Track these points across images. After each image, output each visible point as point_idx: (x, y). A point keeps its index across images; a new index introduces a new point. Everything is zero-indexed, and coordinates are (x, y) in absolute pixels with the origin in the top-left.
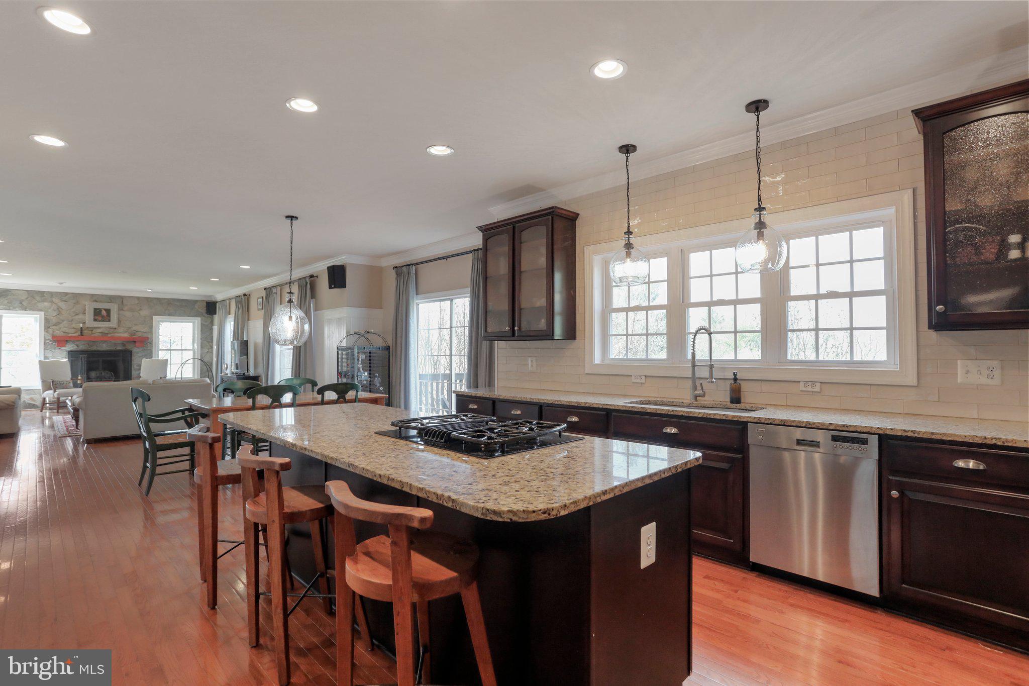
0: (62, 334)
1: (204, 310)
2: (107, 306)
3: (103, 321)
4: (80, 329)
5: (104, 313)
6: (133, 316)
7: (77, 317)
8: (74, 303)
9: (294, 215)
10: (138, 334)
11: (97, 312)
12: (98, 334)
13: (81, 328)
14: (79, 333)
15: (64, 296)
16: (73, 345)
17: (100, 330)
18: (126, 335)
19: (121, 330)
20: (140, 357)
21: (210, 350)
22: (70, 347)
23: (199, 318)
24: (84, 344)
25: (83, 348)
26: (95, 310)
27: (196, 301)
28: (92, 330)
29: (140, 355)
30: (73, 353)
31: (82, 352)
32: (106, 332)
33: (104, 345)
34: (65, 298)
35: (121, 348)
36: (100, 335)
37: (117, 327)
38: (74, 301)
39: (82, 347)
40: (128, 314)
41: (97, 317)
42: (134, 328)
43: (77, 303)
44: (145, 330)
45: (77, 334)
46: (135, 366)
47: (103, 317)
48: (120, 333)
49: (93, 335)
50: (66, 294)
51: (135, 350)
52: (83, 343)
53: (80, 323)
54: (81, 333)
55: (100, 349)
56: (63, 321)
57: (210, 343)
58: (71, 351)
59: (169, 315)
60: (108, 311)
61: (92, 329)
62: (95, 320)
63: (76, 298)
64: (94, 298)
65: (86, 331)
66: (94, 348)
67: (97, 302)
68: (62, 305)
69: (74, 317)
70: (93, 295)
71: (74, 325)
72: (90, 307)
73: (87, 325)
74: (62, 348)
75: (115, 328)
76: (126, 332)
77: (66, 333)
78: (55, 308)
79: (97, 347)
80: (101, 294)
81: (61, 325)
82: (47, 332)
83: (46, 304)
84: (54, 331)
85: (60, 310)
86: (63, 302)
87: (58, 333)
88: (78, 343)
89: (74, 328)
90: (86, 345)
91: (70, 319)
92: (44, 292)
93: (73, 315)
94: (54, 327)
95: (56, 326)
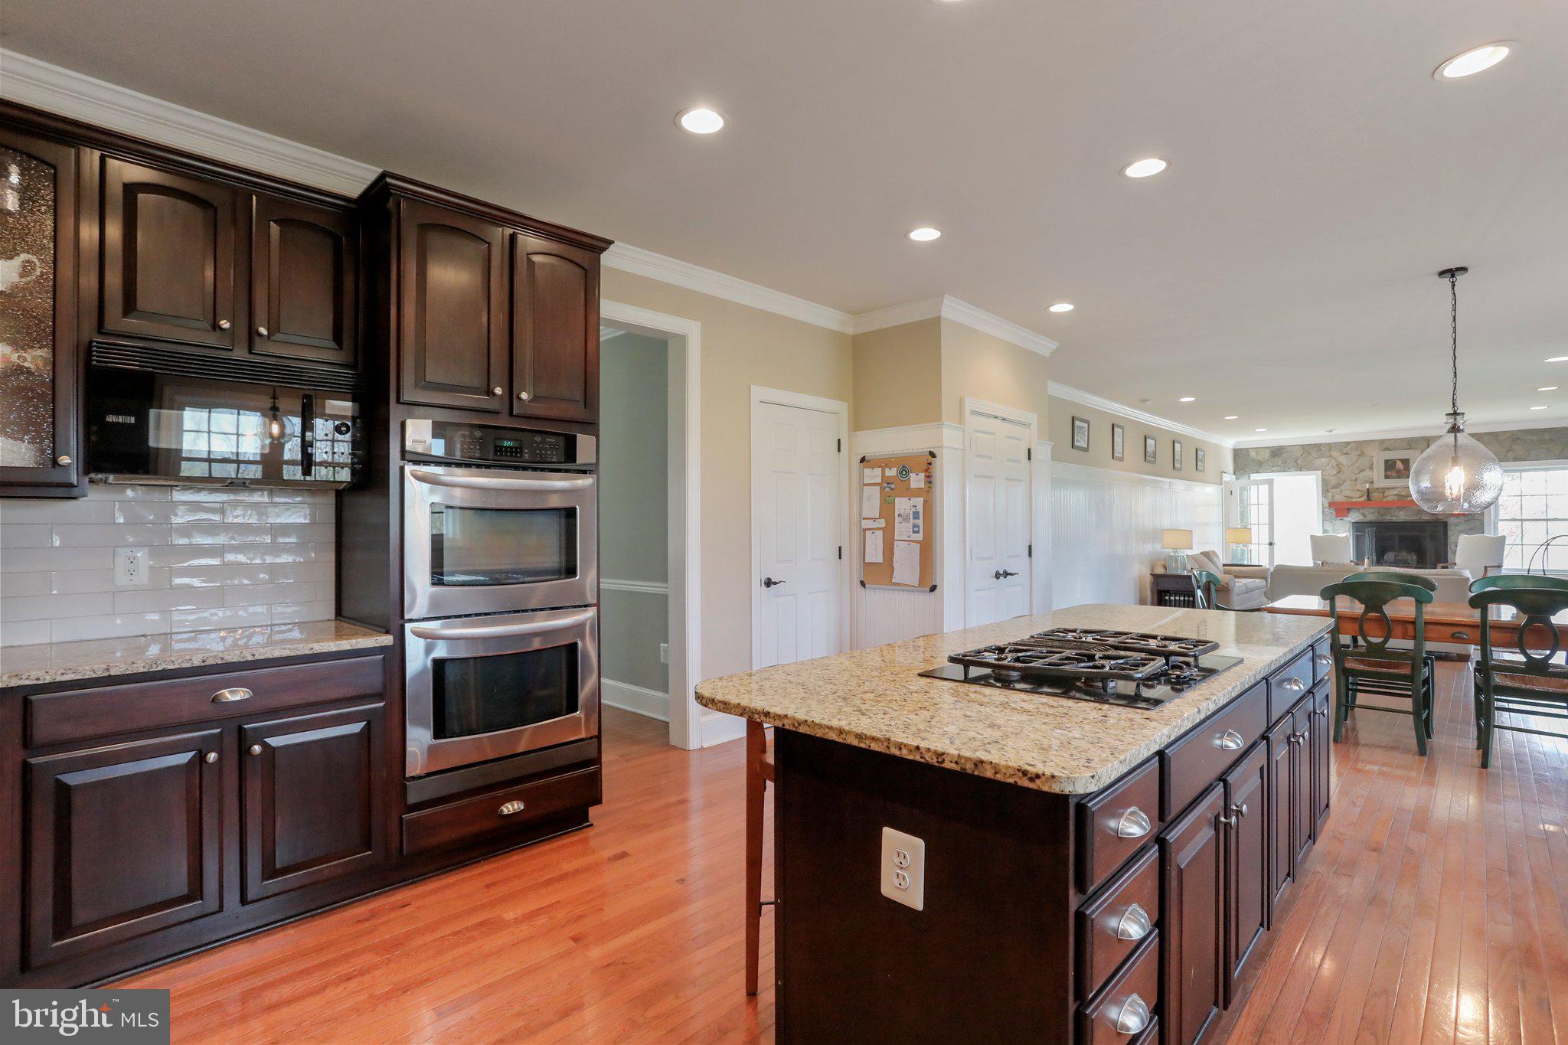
0: (1344, 500)
2: (1404, 455)
3: (1399, 478)
4: (1366, 491)
5: (1400, 465)
7: (1362, 475)
8: (1358, 455)
9: (1453, 266)
11: (1390, 465)
12: (1392, 497)
13: (1368, 490)
14: (1365, 497)
15: (1345, 447)
16: (1358, 514)
17: (1395, 492)
20: (1458, 532)
22: (1355, 517)
24: (1374, 512)
25: (1372, 518)
26: (1387, 462)
28: (1384, 492)
29: (1459, 528)
30: (1358, 525)
31: (1371, 524)
32: (1402, 494)
33: (1402, 513)
34: (1346, 450)
36: (1396, 498)
38: (1359, 452)
39: (1370, 517)
41: (1389, 473)
43: (1362, 454)
45: (1363, 499)
46: (1453, 547)
47: (1399, 471)
49: (1386, 499)
50: (1348, 443)
52: (1371, 511)
53: (1366, 482)
54: (1368, 496)
55: (1394, 519)
56: (1345, 481)
58: (1356, 523)
61: (1383, 490)
62: (1387, 477)
63: (1359, 447)
64: (1385, 445)
65: (1374, 494)
66: (1388, 518)
67: (1389, 450)
68: (1343, 459)
69: (1358, 475)
70: (1383, 441)
71: (1359, 487)
72: (1379, 459)
73: (1376, 486)
74: (1345, 518)
77: (1349, 497)
78: (1335, 465)
79: (1391, 516)
80: (1395, 437)
81: (1343, 487)
82: (1325, 497)
83: (1323, 460)
84: (1333, 496)
85: (1340, 466)
86: (1344, 456)
87: (1339, 498)
88: (1365, 511)
89: (1359, 490)
90: (1376, 514)
91: (1354, 478)
92: (1320, 445)
93: (1357, 472)
94: (1334, 490)
95: (1337, 488)
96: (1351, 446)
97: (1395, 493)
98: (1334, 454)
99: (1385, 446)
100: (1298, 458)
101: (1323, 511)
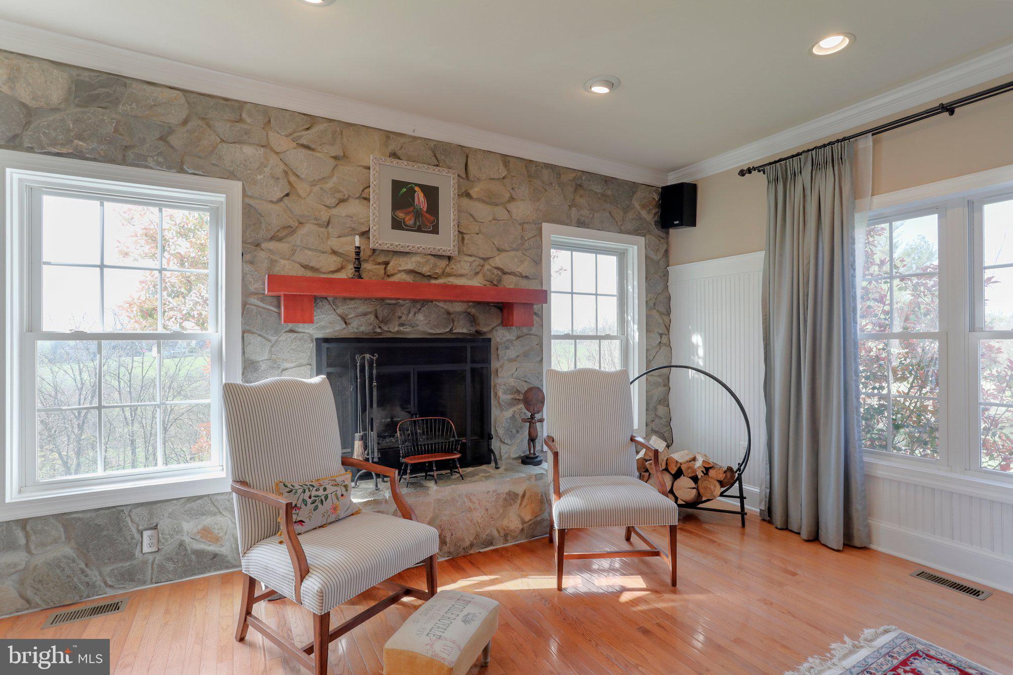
0: (299, 273)
1: (649, 216)
2: (428, 177)
3: (419, 230)
4: (353, 255)
5: (420, 199)
6: (494, 219)
7: (342, 211)
8: (335, 158)
10: (509, 282)
11: (402, 196)
12: (404, 277)
14: (348, 273)
16: (332, 317)
17: (409, 264)
18: (476, 282)
19: (464, 265)
20: (511, 360)
21: (664, 340)
22: (323, 324)
23: (642, 240)
24: (365, 314)
25: (362, 329)
26: (397, 185)
27: (634, 187)
28: (387, 264)
29: (512, 353)
30: (332, 345)
31: (358, 343)
32: (425, 270)
33: (420, 317)
35: (465, 331)
36: (410, 279)
37: (455, 253)
38: (336, 151)
39: (358, 325)
40: (482, 211)
41: (400, 215)
42: (500, 261)
43: (344, 157)
44: (525, 268)
45: (343, 276)
46: (500, 393)
47: (418, 214)
48: (462, 276)
49: (392, 279)
50: (311, 121)
51: (500, 336)
52: (363, 308)
53: (352, 232)
54: (358, 269)
55: (409, 332)
56: (301, 224)
57: (665, 318)
58: (326, 340)
59: (581, 224)
60: (431, 193)
61: (387, 258)
62: (397, 225)
63: (338, 137)
64: (392, 144)
66: (393, 329)
67: (400, 159)
68: (298, 159)
69: (334, 211)
70: (388, 135)
71: (334, 243)
72: (381, 176)
73: (375, 242)
74: (300, 327)
75: (449, 258)
76: (477, 273)
77: (312, 269)
78: (279, 170)
79: (402, 325)
80: (411, 133)
81: (296, 239)
82: (251, 263)
83: (248, 150)
84: (273, 262)
85: (292, 178)
86: (304, 151)
87: (287, 268)
88: (350, 309)
89: (334, 252)
90: (372, 317)
91: (324, 216)
92: (241, 104)
93: (331, 201)
94: (272, 245)
95: (280, 240)
96: (321, 127)
97: (410, 266)
98: (279, 141)
99: (393, 146)
100: (171, 131)
101: (244, 304)
